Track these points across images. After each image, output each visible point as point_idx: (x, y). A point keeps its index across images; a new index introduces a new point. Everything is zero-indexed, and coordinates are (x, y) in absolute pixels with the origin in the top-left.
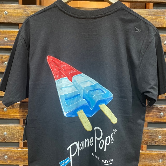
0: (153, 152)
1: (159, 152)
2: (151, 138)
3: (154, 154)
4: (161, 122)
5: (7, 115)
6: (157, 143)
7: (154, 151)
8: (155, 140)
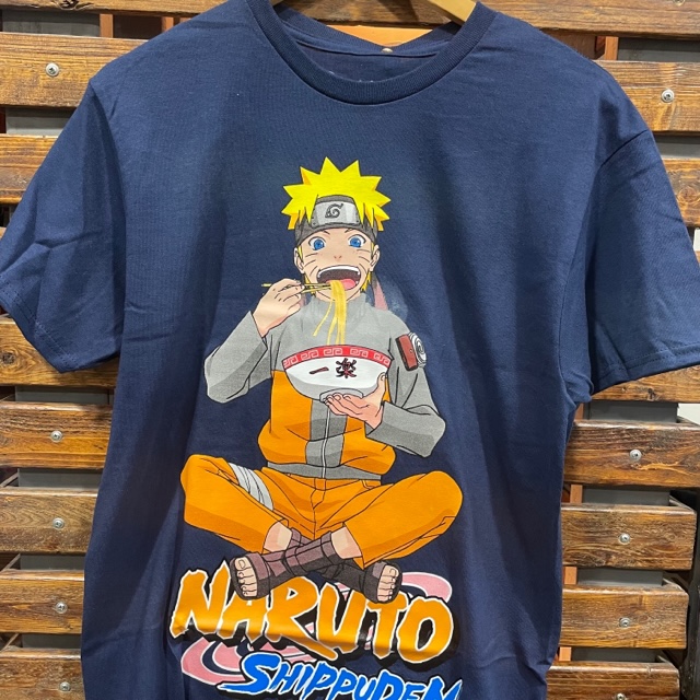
0: (598, 592)
1: (622, 592)
2: (592, 540)
3: (602, 599)
4: (632, 483)
5: (63, 455)
6: (614, 561)
7: (603, 589)
8: (609, 550)
